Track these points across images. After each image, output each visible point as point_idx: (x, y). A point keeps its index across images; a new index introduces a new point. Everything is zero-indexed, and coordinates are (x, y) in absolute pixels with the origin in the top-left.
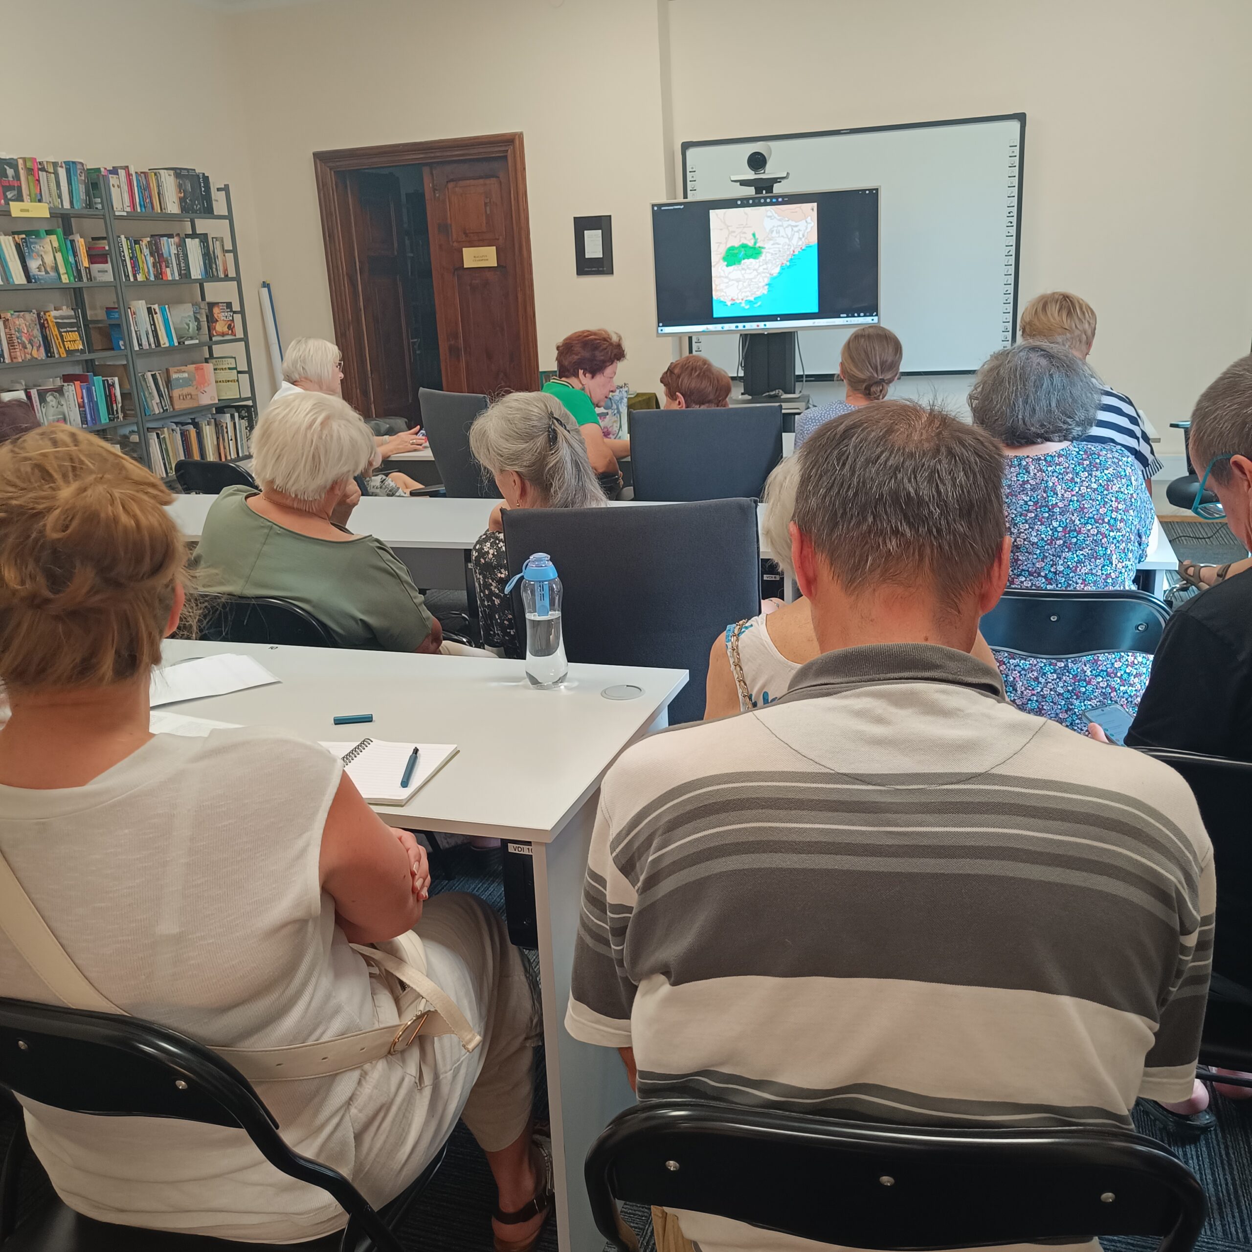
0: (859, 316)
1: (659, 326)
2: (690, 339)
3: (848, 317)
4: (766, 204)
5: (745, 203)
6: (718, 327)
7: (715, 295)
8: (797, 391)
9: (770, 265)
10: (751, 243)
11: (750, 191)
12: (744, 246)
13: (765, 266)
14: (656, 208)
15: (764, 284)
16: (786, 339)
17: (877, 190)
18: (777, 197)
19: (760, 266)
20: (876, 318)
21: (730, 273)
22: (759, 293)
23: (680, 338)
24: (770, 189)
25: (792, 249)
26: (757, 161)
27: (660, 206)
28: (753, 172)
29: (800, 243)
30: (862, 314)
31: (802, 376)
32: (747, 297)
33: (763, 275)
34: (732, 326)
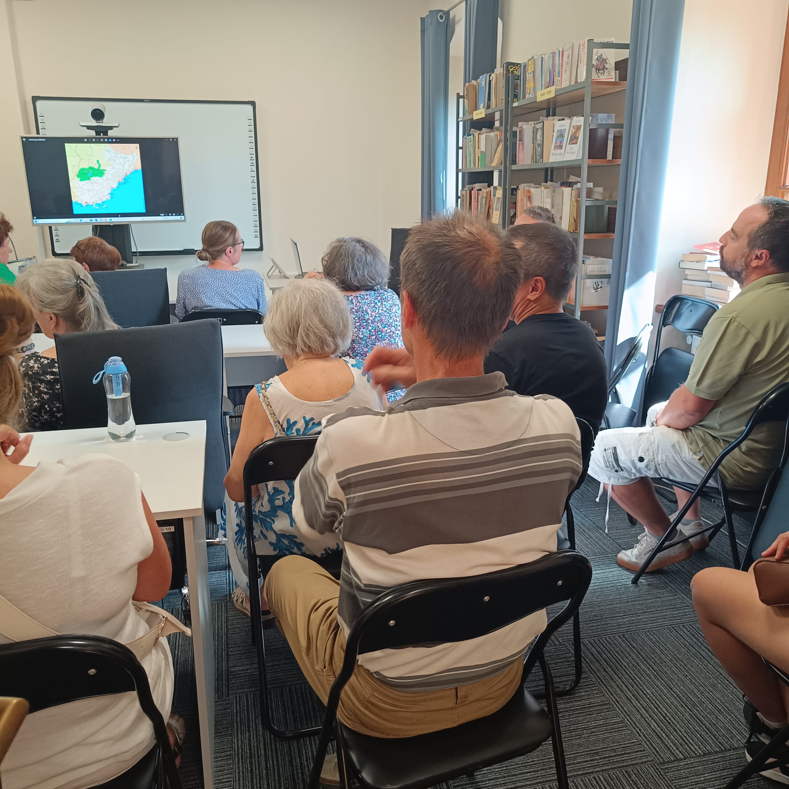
0: (172, 215)
1: (33, 219)
2: (50, 228)
3: (165, 215)
4: (104, 142)
5: (89, 140)
6: (78, 220)
7: (74, 199)
8: (134, 261)
9: (111, 182)
10: (96, 167)
11: (92, 133)
12: (91, 168)
13: (107, 182)
14: (24, 140)
15: (108, 193)
16: (124, 229)
17: (177, 139)
18: (112, 138)
19: (104, 182)
20: (183, 217)
21: (83, 185)
22: (104, 199)
23: (42, 227)
24: (106, 133)
25: (125, 172)
26: (98, 115)
27: (27, 138)
28: (95, 121)
29: (130, 169)
30: (174, 214)
31: (136, 252)
32: (96, 201)
33: (107, 188)
34: (87, 220)
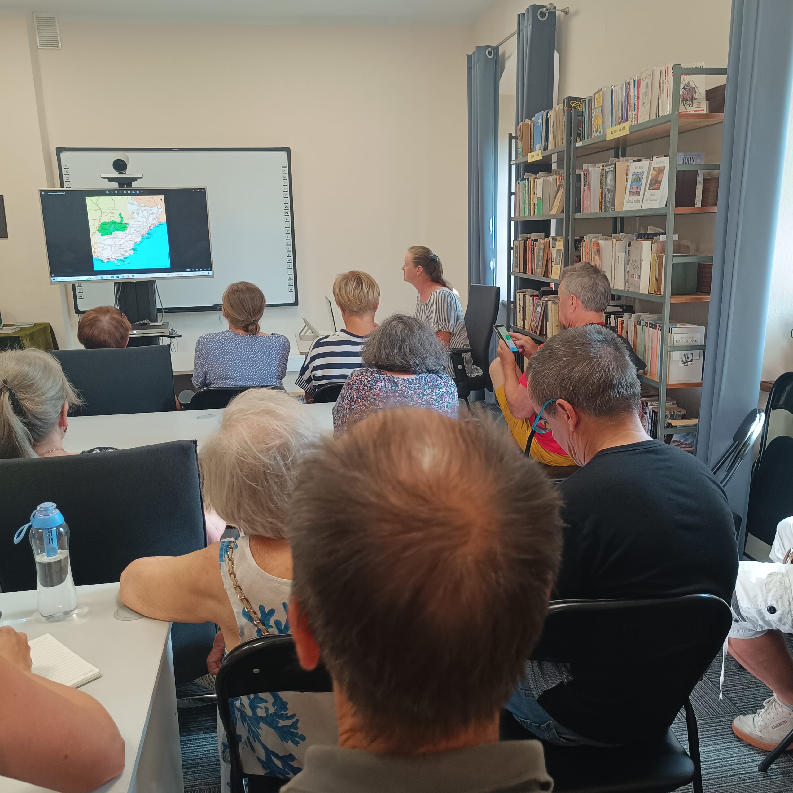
1: (52, 277)
3: (191, 271)
4: (127, 195)
5: (111, 193)
6: (99, 277)
7: (94, 255)
8: (159, 320)
9: (134, 236)
10: (119, 220)
11: (115, 185)
12: (114, 222)
13: (130, 236)
14: (43, 193)
15: (130, 248)
16: (149, 285)
17: (204, 189)
18: (135, 190)
22: (127, 255)
24: (129, 185)
25: (149, 225)
26: (120, 165)
27: (46, 192)
28: (117, 173)
29: (154, 222)
30: (201, 270)
31: (161, 309)
32: (118, 257)
34: (109, 277)
